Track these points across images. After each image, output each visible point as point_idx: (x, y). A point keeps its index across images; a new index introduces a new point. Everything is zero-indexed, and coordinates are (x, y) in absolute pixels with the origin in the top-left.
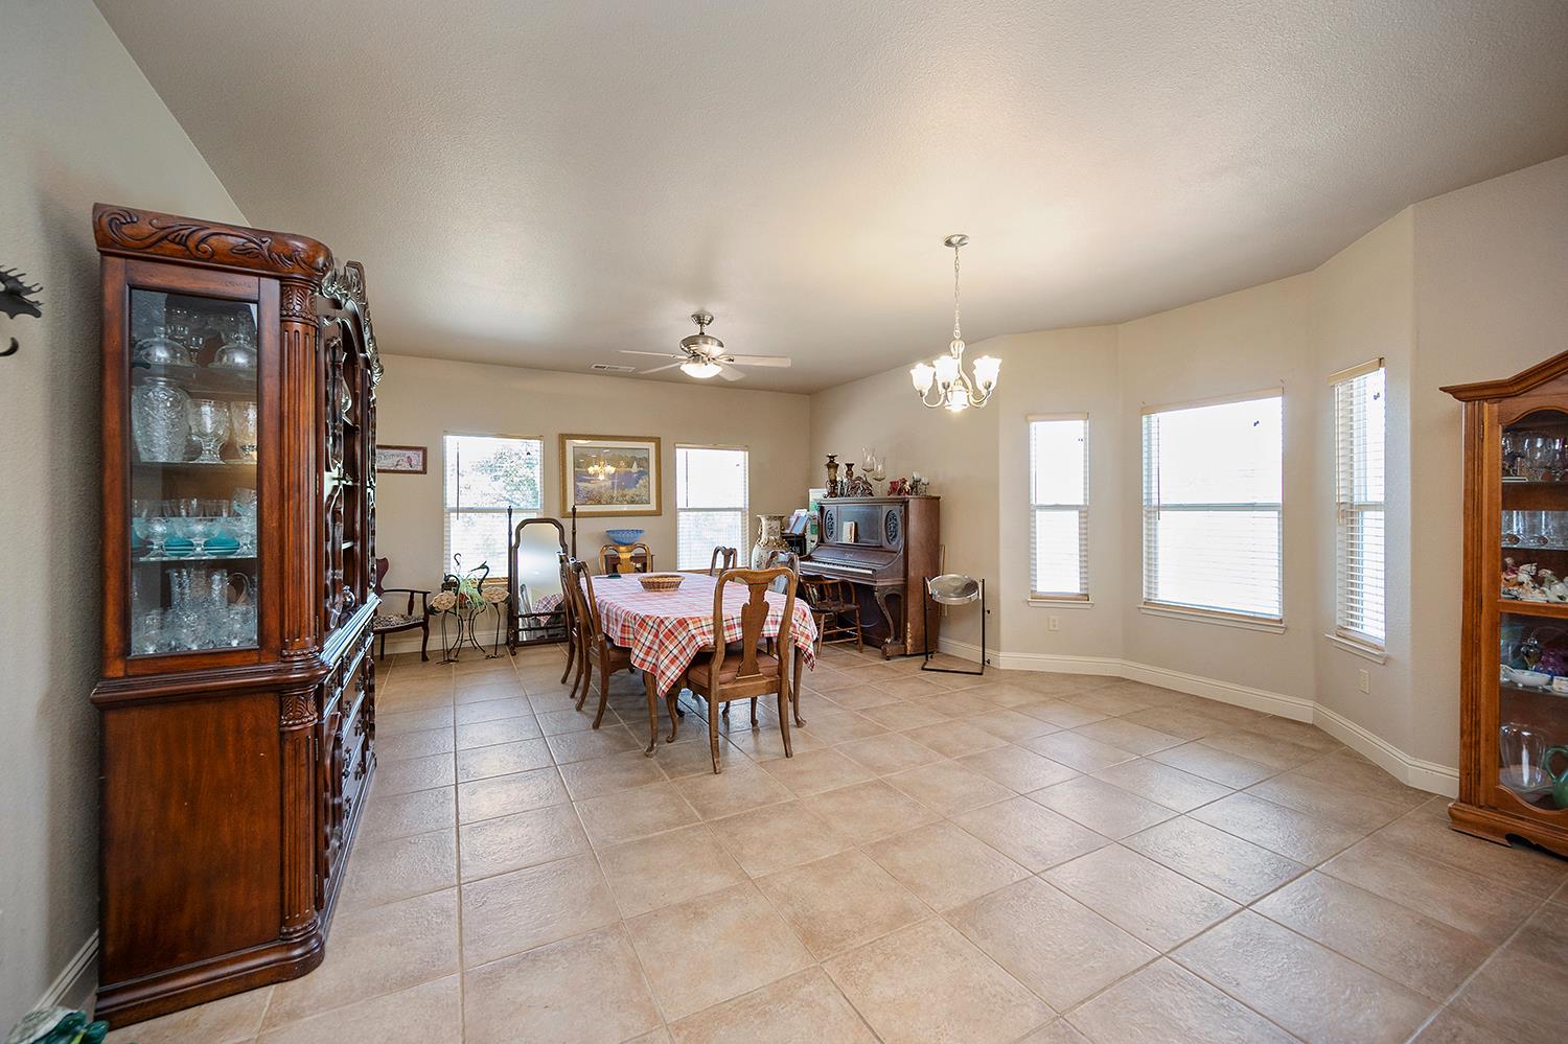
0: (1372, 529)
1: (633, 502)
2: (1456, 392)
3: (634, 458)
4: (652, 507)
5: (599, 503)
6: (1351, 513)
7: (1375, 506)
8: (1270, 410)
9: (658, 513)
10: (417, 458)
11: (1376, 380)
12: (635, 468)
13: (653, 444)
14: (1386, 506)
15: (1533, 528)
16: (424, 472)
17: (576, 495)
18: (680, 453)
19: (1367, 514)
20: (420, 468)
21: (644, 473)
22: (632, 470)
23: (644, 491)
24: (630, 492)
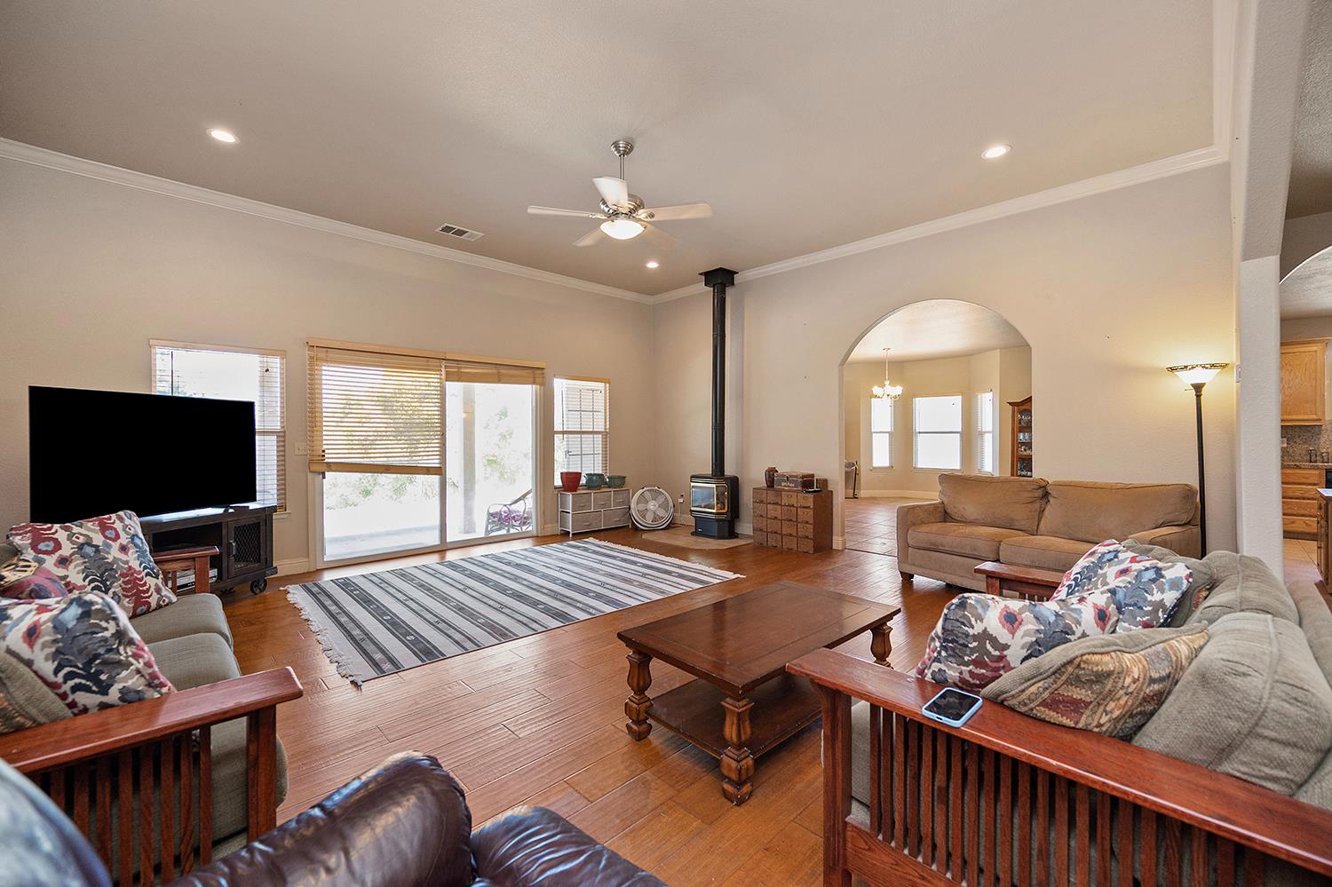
0: (988, 439)
2: (1010, 404)
6: (982, 434)
7: (988, 432)
8: (958, 399)
11: (989, 396)
14: (993, 432)
15: (1024, 437)
19: (986, 434)
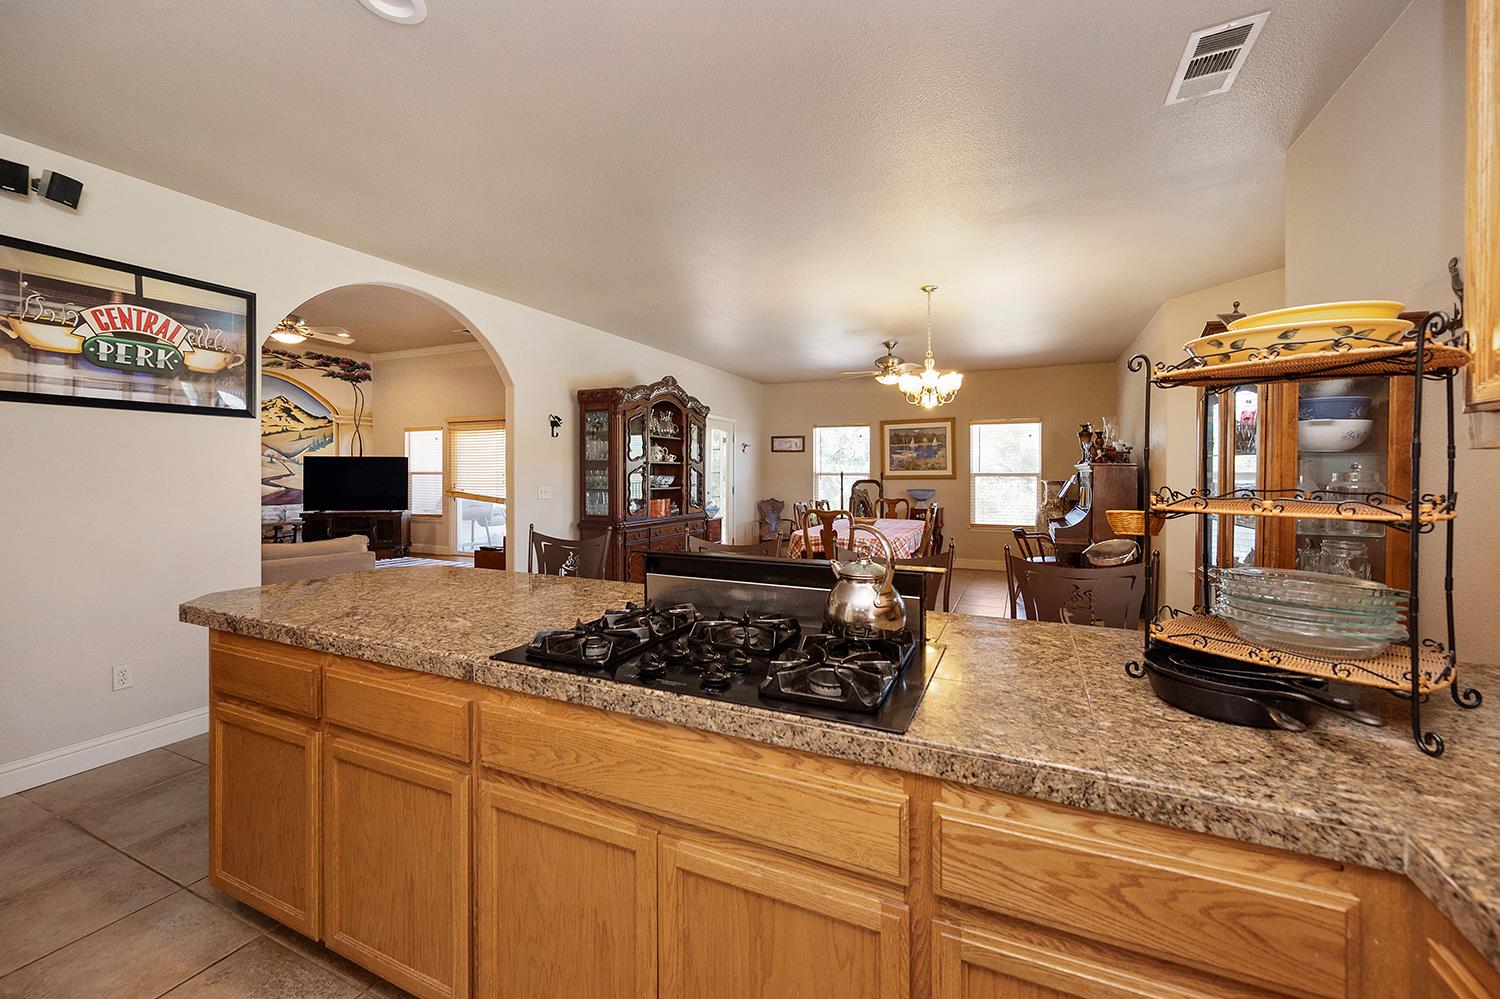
1: (933, 469)
3: (934, 435)
4: (949, 472)
5: (908, 469)
9: (953, 477)
10: (799, 441)
12: (935, 443)
13: (950, 423)
16: (803, 451)
17: (891, 464)
18: (975, 429)
20: (801, 449)
21: (943, 446)
22: (933, 444)
23: (942, 460)
24: (931, 461)
